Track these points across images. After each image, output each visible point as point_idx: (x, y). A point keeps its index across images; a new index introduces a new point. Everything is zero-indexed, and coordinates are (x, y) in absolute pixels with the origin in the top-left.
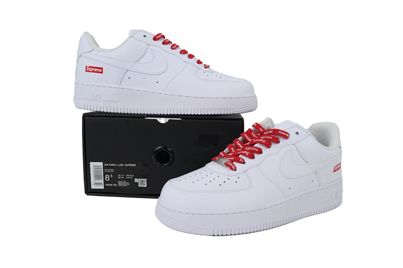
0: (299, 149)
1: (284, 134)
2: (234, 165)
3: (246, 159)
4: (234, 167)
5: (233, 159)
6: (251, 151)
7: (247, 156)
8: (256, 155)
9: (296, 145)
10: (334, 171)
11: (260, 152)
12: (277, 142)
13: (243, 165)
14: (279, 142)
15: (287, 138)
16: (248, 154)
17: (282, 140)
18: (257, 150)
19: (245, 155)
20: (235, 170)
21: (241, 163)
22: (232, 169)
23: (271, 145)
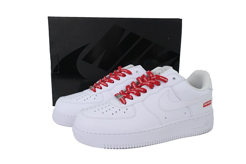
0: (174, 90)
1: (164, 79)
2: (125, 100)
3: (134, 96)
4: (124, 102)
5: (125, 95)
6: (138, 91)
7: (135, 94)
8: (142, 94)
9: (172, 87)
10: (204, 106)
11: (145, 91)
12: (159, 84)
13: (132, 100)
14: (160, 85)
15: (166, 82)
16: (135, 92)
17: (162, 83)
18: (142, 90)
19: (133, 93)
20: (126, 104)
21: (130, 99)
22: (123, 103)
23: (154, 86)
